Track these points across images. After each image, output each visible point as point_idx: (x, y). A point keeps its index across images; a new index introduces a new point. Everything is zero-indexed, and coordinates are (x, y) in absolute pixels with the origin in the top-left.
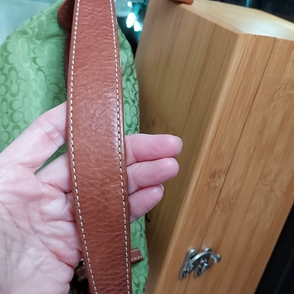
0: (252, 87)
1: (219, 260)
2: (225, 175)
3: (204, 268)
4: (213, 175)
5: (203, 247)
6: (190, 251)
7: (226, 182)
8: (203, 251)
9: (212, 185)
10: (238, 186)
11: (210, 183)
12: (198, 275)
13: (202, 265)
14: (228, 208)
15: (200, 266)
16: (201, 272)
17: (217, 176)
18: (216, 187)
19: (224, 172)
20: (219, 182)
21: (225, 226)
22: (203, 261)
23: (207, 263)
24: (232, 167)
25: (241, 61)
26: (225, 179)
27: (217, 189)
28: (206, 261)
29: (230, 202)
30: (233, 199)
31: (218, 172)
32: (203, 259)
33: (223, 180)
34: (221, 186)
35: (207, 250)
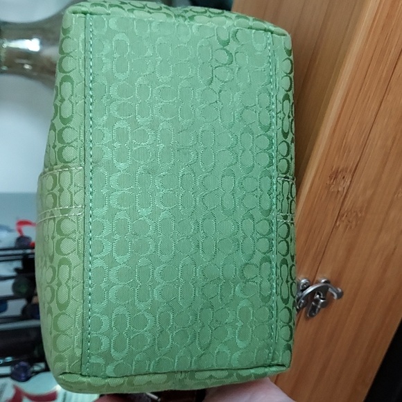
0: (393, 50)
1: (340, 295)
2: (351, 176)
3: (319, 307)
4: (335, 175)
5: (318, 278)
6: (300, 281)
7: (353, 185)
8: (318, 282)
9: (333, 189)
10: (369, 193)
11: (330, 185)
12: (311, 316)
13: (317, 301)
14: (354, 223)
15: (313, 303)
16: (315, 311)
17: (340, 176)
18: (338, 191)
19: (350, 171)
20: (343, 186)
21: (350, 250)
22: (318, 296)
23: (322, 299)
24: (361, 165)
25: (375, 18)
26: (351, 182)
27: (339, 196)
28: (322, 297)
29: (357, 215)
30: (361, 211)
31: (342, 170)
32: (318, 294)
33: (348, 183)
34: (345, 191)
35: (323, 281)
